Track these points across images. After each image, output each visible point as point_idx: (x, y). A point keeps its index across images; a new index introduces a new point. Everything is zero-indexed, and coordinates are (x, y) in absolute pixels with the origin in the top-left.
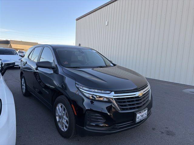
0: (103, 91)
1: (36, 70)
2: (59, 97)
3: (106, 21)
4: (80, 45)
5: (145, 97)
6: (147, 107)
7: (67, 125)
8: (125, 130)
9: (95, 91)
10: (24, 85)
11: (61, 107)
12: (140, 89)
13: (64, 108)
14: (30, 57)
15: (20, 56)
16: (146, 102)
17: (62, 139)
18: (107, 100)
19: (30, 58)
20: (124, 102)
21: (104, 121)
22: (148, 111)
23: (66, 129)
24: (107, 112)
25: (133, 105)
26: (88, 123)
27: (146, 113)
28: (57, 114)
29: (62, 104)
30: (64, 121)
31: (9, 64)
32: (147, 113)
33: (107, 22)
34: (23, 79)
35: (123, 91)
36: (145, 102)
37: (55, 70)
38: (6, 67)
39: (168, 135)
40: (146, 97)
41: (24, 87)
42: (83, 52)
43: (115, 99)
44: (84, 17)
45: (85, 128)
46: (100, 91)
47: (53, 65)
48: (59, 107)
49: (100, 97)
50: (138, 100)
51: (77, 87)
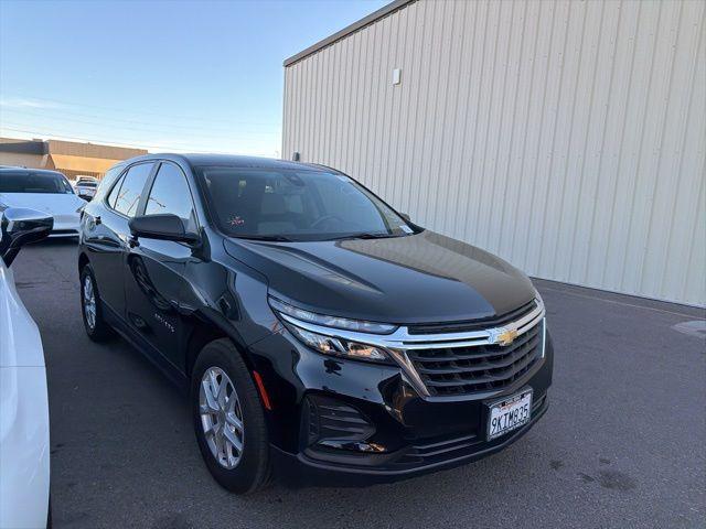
0: (366, 325)
1: (132, 246)
2: (213, 345)
3: (395, 68)
4: (297, 157)
5: (523, 346)
6: (530, 383)
7: (240, 448)
8: (446, 465)
9: (338, 325)
10: (93, 301)
11: (219, 379)
12: (505, 319)
13: (229, 384)
14: (112, 201)
15: (80, 196)
16: (529, 366)
17: (222, 493)
18: (383, 358)
19: (112, 203)
20: (446, 365)
21: (371, 432)
22: (534, 399)
23: (234, 462)
24: (380, 400)
25: (479, 374)
26: (312, 438)
27: (528, 407)
28: (203, 406)
29: (221, 370)
30: (229, 432)
31: (30, 224)
32: (532, 408)
33: (397, 72)
34: (88, 281)
35: (440, 324)
36: (524, 364)
37: (199, 245)
38: (21, 233)
39: (609, 486)
40: (528, 348)
41: (91, 309)
42: (300, 183)
43: (409, 352)
44: (314, 52)
45: (300, 457)
46: (356, 325)
47: (191, 229)
48: (210, 380)
49: (359, 346)
50: (498, 359)
51: (272, 308)
